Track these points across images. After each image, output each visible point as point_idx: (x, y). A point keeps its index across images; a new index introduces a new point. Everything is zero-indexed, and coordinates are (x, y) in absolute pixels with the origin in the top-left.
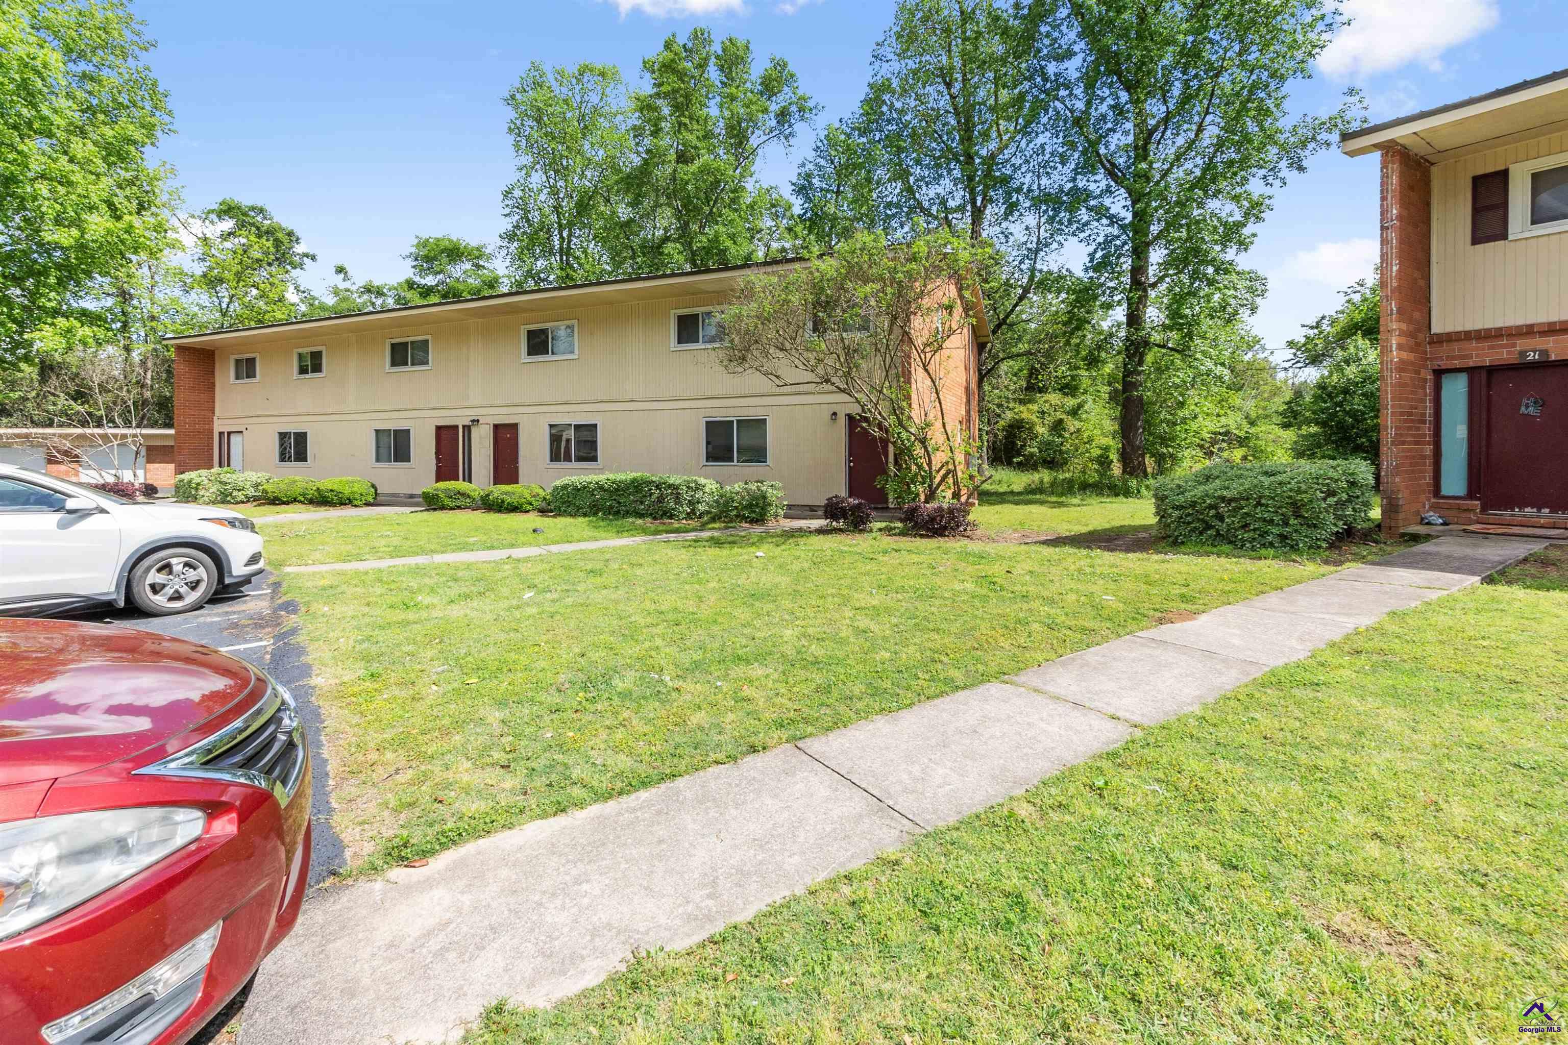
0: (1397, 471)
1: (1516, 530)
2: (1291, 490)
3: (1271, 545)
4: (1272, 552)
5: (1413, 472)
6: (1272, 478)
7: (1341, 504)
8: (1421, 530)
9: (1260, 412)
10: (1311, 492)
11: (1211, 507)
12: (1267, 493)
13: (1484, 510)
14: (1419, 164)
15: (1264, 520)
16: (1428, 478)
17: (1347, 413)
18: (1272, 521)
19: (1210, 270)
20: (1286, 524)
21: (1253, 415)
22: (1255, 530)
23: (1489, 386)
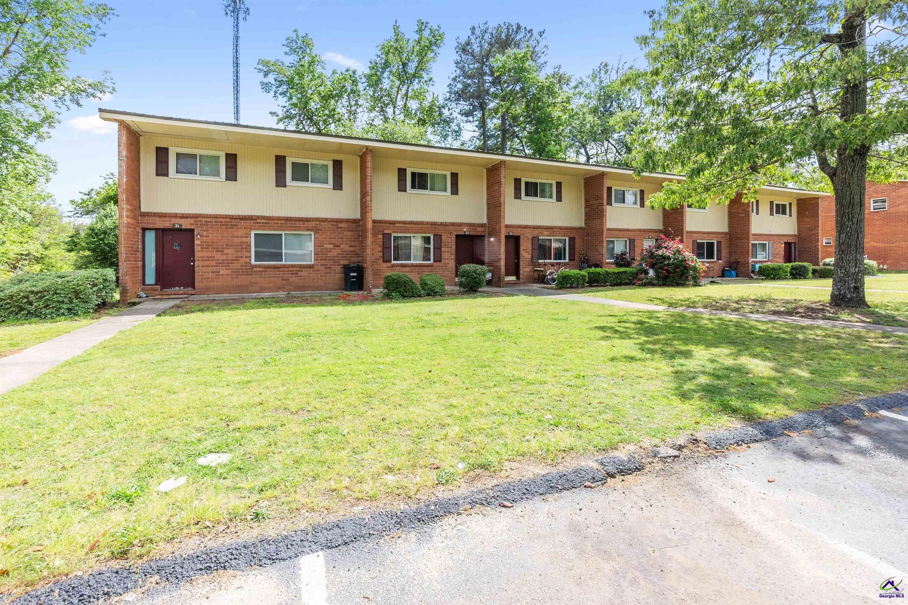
0: (126, 275)
1: (172, 296)
2: (74, 285)
3: (63, 314)
4: (63, 318)
5: (134, 274)
6: (63, 279)
7: (100, 290)
8: (137, 300)
9: (52, 241)
10: (85, 285)
11: (24, 297)
12: (60, 287)
13: (162, 289)
14: (135, 134)
15: (59, 301)
16: (140, 277)
17: (106, 245)
18: (63, 301)
19: (16, 148)
20: (71, 302)
21: (47, 243)
22: (53, 308)
23: (163, 237)
